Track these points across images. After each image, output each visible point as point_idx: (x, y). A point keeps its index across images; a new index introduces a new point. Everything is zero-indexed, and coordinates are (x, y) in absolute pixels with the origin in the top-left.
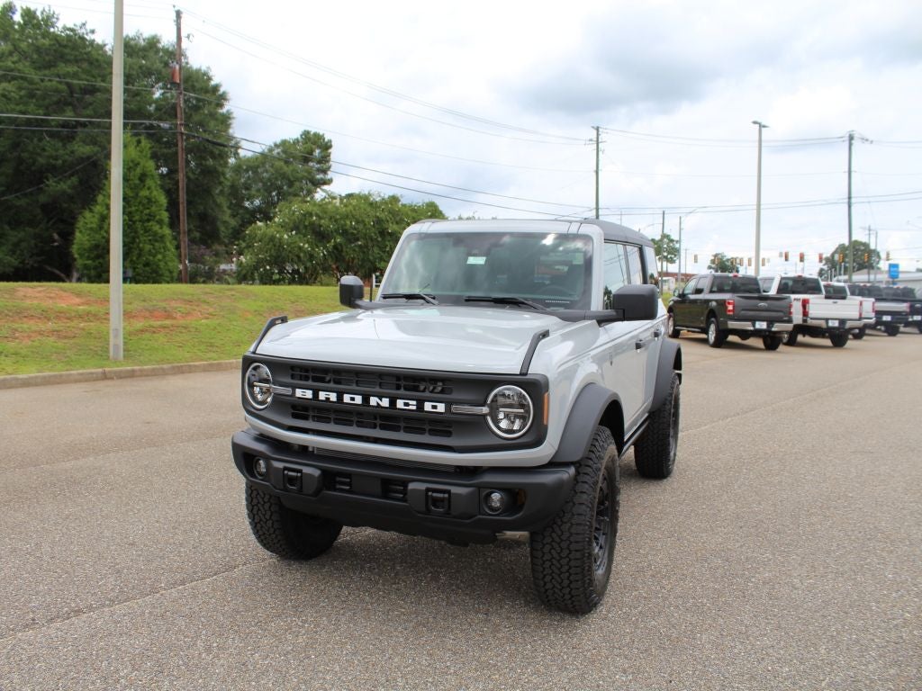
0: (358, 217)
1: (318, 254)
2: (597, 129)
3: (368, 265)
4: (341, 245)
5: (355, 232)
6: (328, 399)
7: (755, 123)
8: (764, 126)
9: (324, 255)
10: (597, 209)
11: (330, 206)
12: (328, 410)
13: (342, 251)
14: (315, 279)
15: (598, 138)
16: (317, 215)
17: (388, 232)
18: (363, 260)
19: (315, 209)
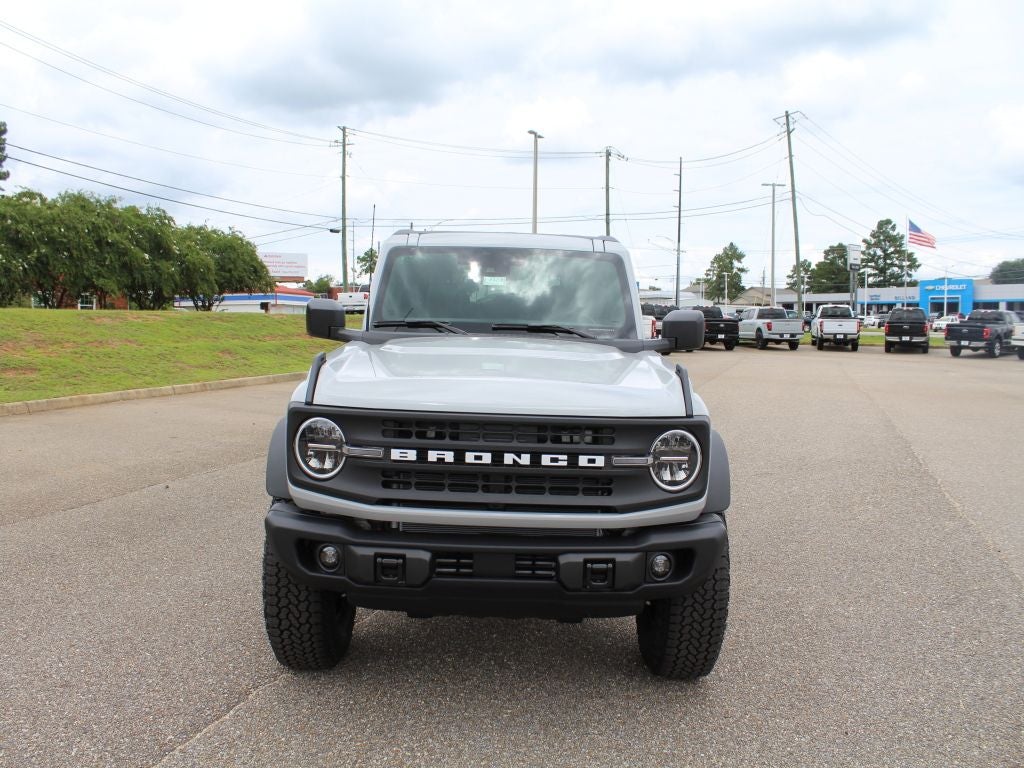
0: (66, 222)
1: (17, 267)
2: (344, 129)
3: (82, 282)
4: (46, 256)
5: (65, 240)
6: (441, 461)
7: (531, 132)
8: (540, 137)
9: (25, 269)
10: (344, 219)
11: (28, 207)
12: (441, 474)
13: (48, 264)
14: (11, 299)
15: (344, 140)
16: (12, 218)
17: (108, 242)
18: (76, 276)
19: (9, 209)
